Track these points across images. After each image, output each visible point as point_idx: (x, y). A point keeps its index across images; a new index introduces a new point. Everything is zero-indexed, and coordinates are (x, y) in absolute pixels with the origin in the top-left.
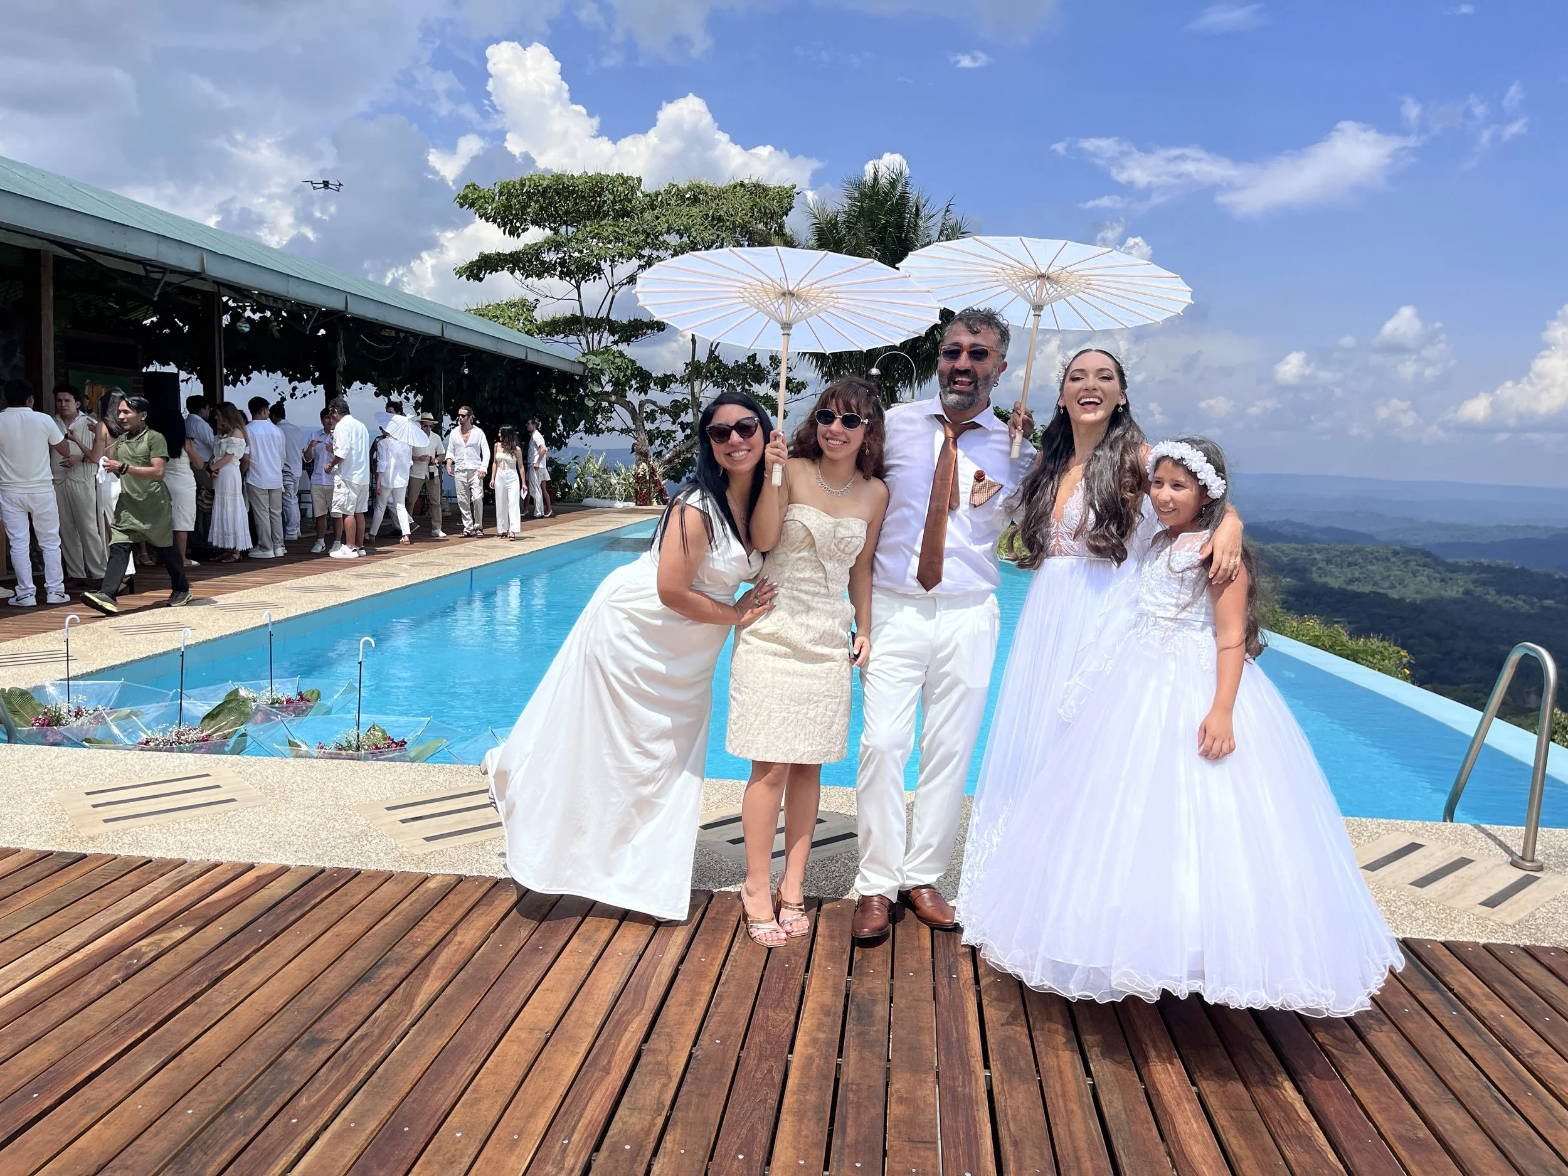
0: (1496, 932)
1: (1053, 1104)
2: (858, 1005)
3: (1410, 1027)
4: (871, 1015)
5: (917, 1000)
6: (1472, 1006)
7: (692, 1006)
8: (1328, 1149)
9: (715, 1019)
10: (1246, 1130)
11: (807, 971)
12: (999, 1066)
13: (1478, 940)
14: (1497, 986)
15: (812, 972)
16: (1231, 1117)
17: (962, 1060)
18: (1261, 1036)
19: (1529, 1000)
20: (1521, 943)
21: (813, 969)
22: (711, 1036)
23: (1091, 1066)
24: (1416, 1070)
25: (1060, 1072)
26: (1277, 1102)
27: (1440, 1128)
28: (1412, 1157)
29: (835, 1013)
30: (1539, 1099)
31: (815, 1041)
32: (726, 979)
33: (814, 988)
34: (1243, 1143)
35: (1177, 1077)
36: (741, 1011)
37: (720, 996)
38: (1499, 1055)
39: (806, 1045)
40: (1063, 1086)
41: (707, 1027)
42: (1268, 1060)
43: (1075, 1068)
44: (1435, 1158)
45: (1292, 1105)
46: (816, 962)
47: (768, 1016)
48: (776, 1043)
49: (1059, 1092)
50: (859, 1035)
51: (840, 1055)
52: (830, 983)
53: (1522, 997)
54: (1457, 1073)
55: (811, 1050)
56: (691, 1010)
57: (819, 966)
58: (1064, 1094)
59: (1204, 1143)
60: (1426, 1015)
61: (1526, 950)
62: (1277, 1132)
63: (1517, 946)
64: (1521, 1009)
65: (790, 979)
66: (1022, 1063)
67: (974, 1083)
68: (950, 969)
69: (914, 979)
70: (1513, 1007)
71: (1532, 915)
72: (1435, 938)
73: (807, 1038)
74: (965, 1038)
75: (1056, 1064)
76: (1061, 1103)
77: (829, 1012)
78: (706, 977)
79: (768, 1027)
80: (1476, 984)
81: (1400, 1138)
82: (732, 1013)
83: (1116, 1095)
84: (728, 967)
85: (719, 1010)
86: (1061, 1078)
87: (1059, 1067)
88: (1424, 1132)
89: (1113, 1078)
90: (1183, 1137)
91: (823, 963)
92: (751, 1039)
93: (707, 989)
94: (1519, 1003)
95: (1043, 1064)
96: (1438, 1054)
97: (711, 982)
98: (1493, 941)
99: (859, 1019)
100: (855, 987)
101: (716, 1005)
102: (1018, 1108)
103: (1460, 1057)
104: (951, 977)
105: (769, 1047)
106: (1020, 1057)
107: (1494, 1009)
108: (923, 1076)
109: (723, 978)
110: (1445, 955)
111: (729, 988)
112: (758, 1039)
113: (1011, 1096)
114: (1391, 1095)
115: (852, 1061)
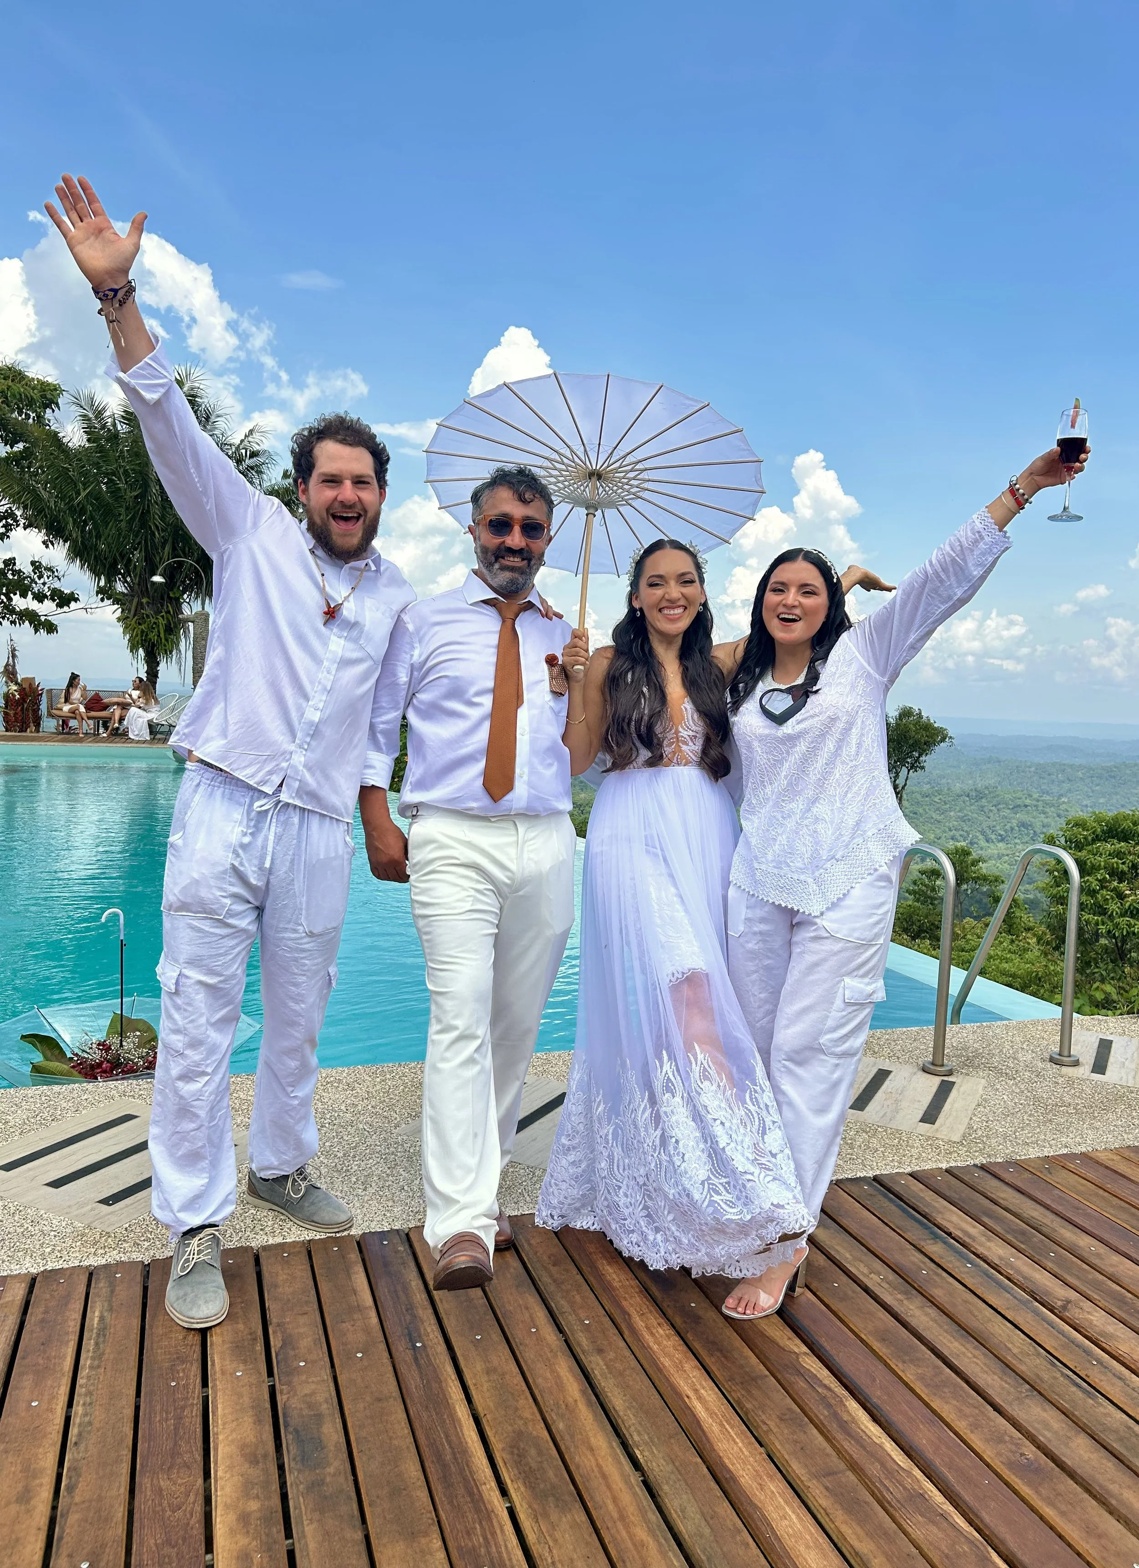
0: (951, 1153)
1: (614, 1539)
2: (296, 1431)
3: (938, 1293)
4: (320, 1445)
5: (379, 1400)
6: (979, 1253)
7: (28, 1501)
8: (949, 1508)
9: (73, 1518)
10: (852, 1507)
11: (205, 1383)
12: (522, 1489)
13: (940, 1166)
14: (986, 1220)
15: (215, 1386)
16: (827, 1488)
17: (471, 1494)
18: (805, 1349)
19: (1023, 1233)
20: (977, 1162)
21: (214, 1380)
22: (70, 1556)
23: (637, 1452)
24: (975, 1357)
25: (604, 1476)
26: (864, 1448)
27: (1042, 1439)
28: (1037, 1492)
29: (265, 1456)
30: (1106, 1367)
31: (244, 1519)
32: (80, 1434)
33: (224, 1415)
34: (858, 1529)
35: (742, 1441)
36: (114, 1492)
37: (73, 1469)
38: (1037, 1313)
39: (232, 1532)
40: (615, 1500)
41: (61, 1538)
42: (826, 1382)
43: (620, 1463)
44: (1061, 1488)
45: (881, 1447)
46: (217, 1367)
47: (161, 1490)
48: (184, 1540)
49: (615, 1515)
50: (311, 1487)
51: (289, 1535)
52: (246, 1400)
53: (1013, 1230)
54: (1015, 1351)
55: (243, 1541)
56: (28, 1511)
57: (223, 1373)
58: (622, 1517)
59: (817, 1547)
60: (944, 1274)
61: (983, 1168)
62: (884, 1497)
63: (975, 1165)
64: (1023, 1246)
65: (183, 1408)
66: (551, 1473)
67: (498, 1532)
68: (410, 1335)
69: (365, 1363)
70: (1015, 1245)
71: (970, 1127)
72: (901, 1170)
73: (232, 1517)
74: (461, 1452)
75: (594, 1463)
76: (624, 1534)
77: (255, 1455)
78: (45, 1436)
79: (163, 1510)
80: (967, 1222)
81: (1011, 1465)
82: (100, 1499)
83: (684, 1496)
84: (78, 1409)
85: (77, 1499)
86: (609, 1487)
87: (599, 1466)
88: (1030, 1451)
89: (670, 1468)
90: (789, 1542)
91: (229, 1367)
92: (141, 1544)
93: (50, 1461)
94: (1015, 1238)
95: (578, 1467)
96: (981, 1326)
97: (54, 1444)
98: (953, 1164)
99: (304, 1458)
100: (285, 1397)
101: (71, 1489)
102: (572, 1560)
103: (1005, 1325)
104: (414, 1347)
105: (173, 1552)
106: (545, 1465)
107: (1001, 1252)
108: (423, 1541)
109: (74, 1431)
110: (921, 1190)
111: (86, 1450)
112: (152, 1542)
113: (556, 1541)
114: (971, 1402)
115: (312, 1545)
